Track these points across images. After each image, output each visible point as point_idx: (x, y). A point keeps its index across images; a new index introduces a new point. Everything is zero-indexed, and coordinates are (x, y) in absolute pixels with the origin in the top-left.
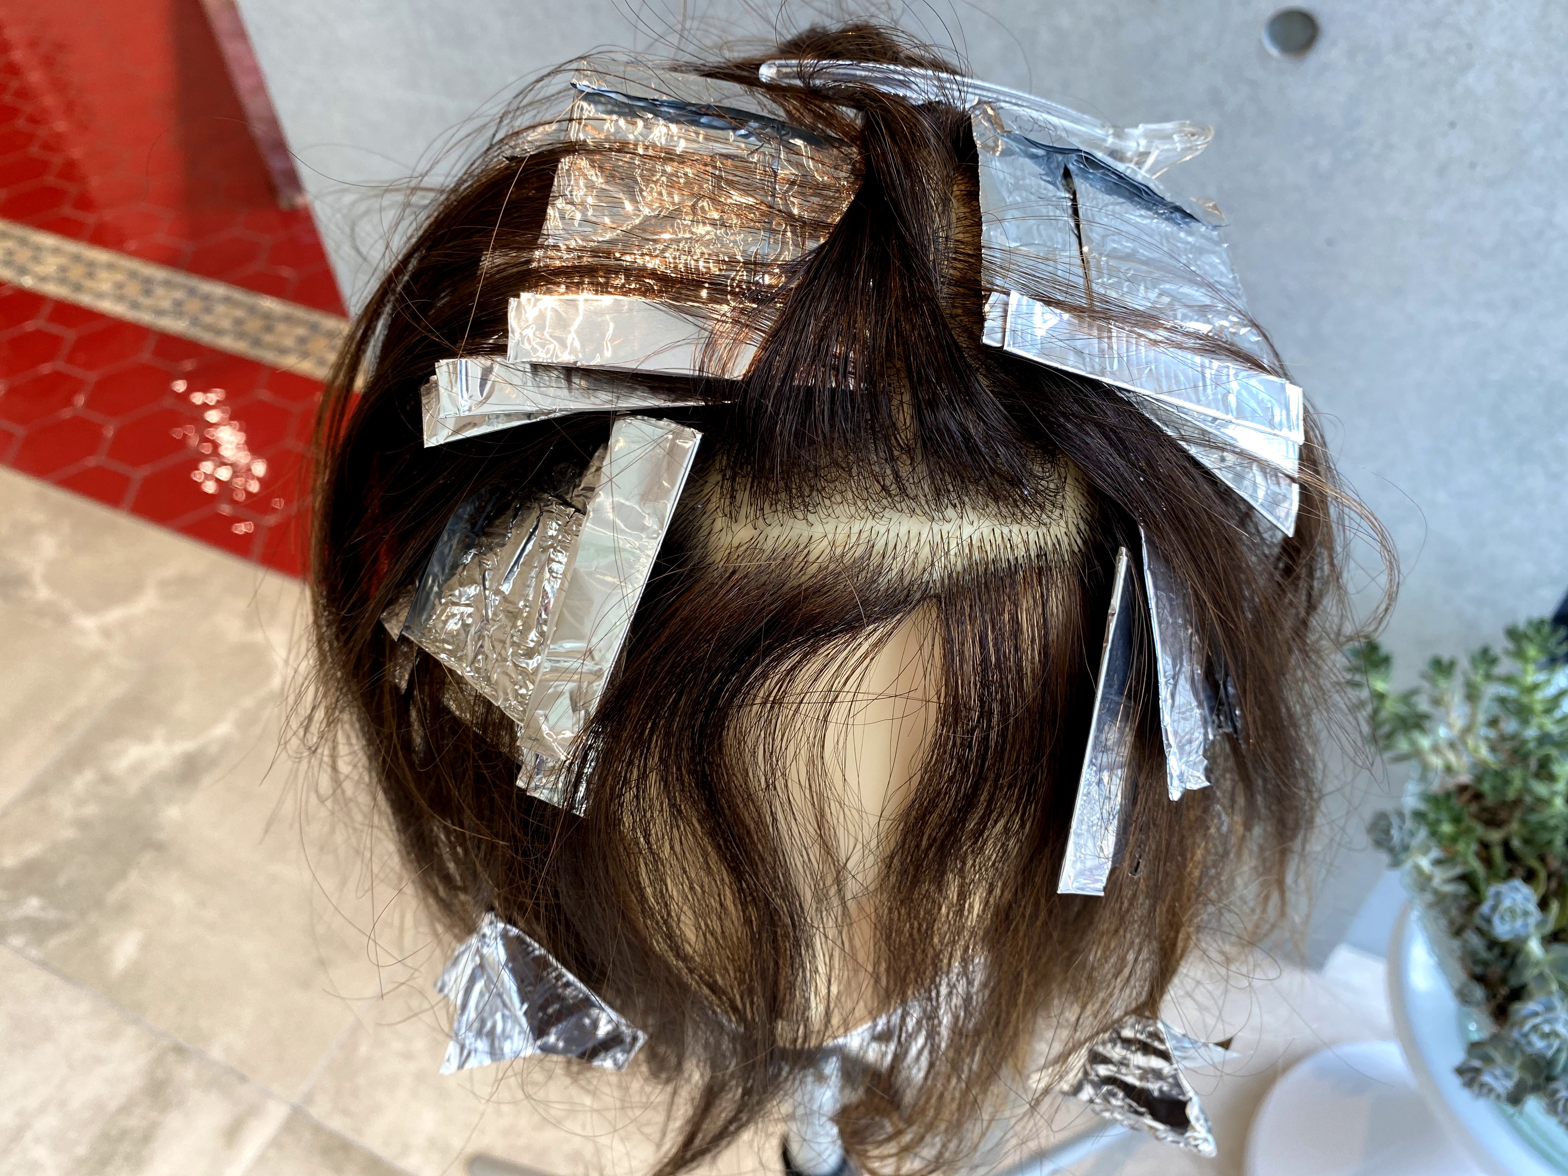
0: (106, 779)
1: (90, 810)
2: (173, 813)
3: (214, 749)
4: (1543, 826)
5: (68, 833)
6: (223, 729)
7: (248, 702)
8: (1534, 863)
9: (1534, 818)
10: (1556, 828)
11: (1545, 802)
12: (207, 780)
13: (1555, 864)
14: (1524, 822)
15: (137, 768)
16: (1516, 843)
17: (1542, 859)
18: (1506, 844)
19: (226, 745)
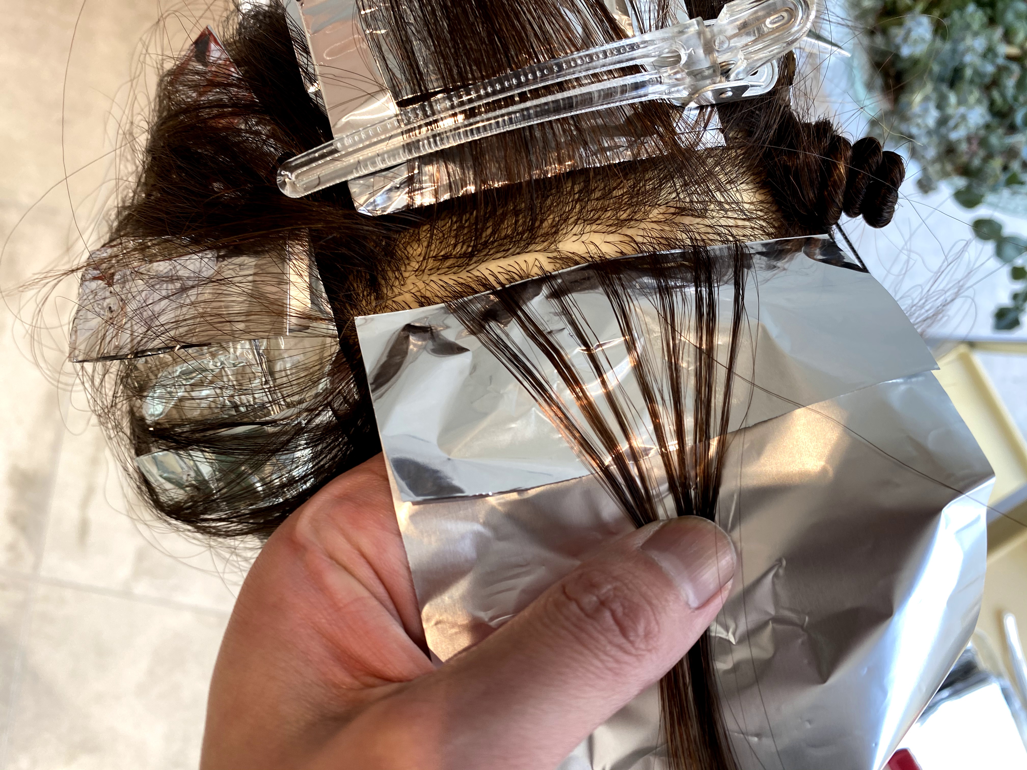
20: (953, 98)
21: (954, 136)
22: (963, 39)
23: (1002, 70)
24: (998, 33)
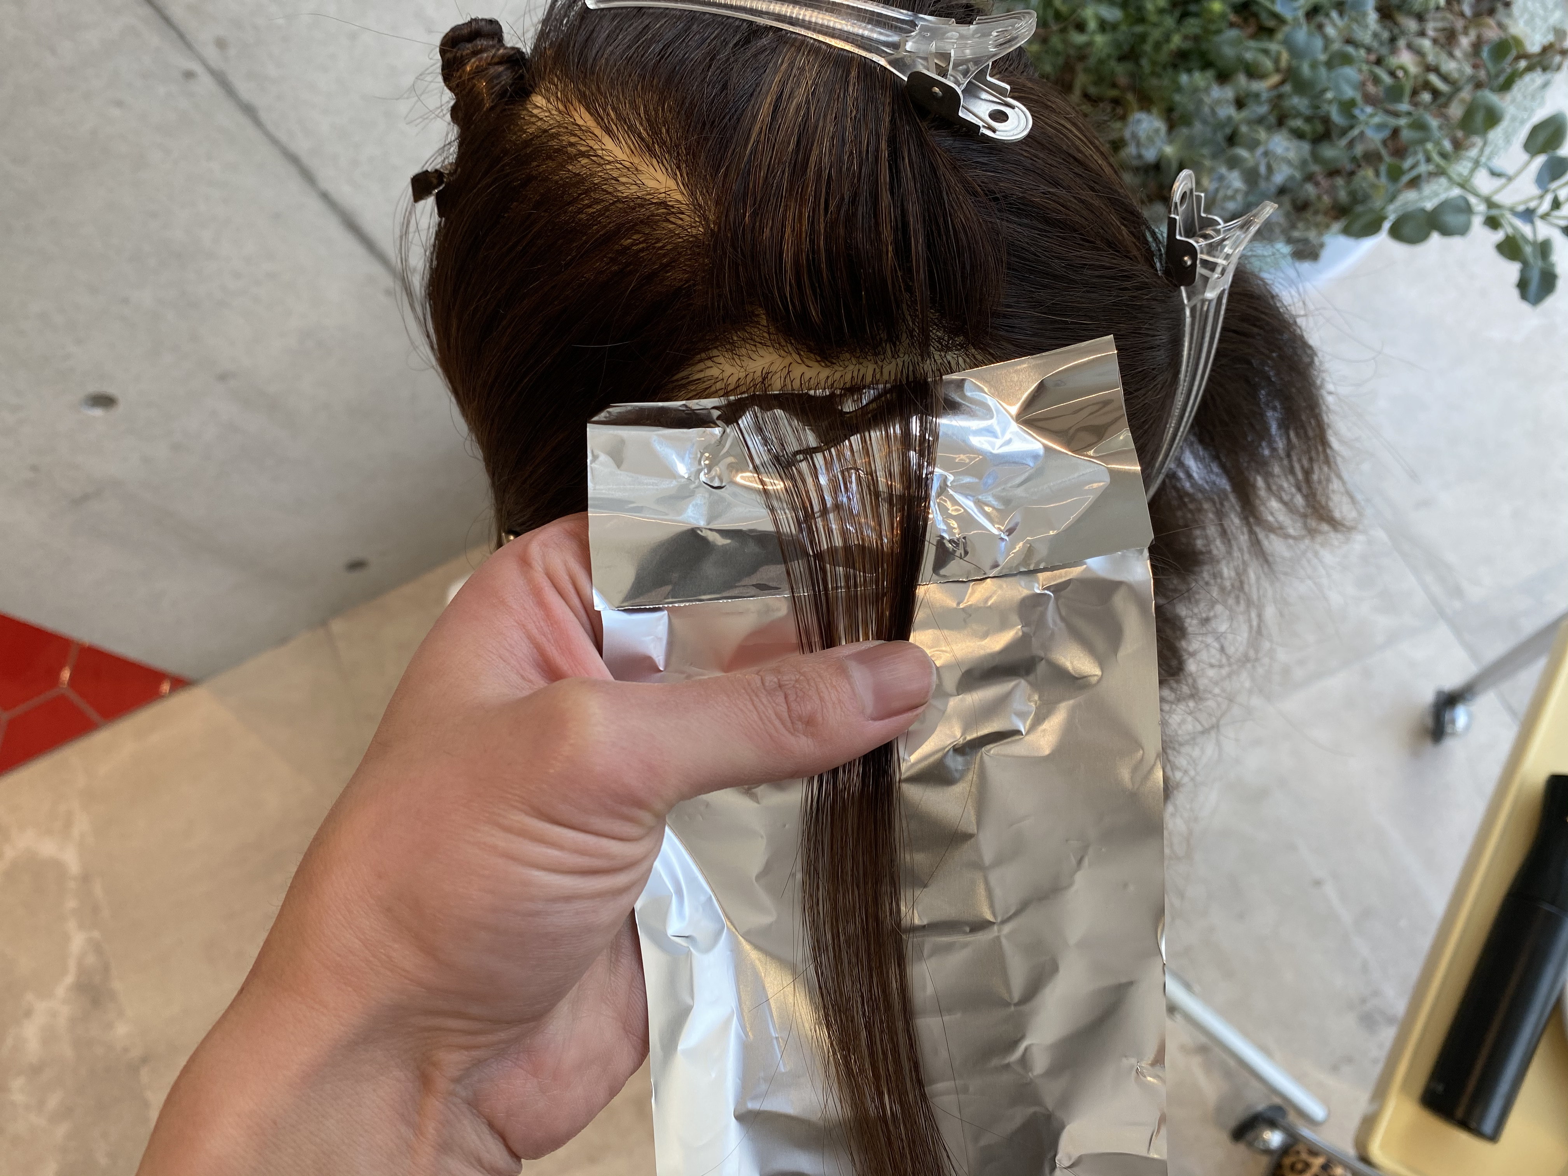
0: (35, 1070)
1: (53, 1101)
2: (122, 1030)
3: (91, 960)
4: (1101, 62)
5: (61, 1130)
6: (78, 941)
7: (71, 904)
8: (1113, 93)
9: (1092, 61)
10: (1109, 56)
11: (1089, 44)
12: (117, 985)
13: (1123, 80)
14: (1087, 70)
15: (49, 1037)
16: (1092, 90)
17: (1114, 85)
18: (1086, 96)
19: (97, 948)
20: (1243, 153)
21: (1279, 178)
22: (1200, 102)
23: (1277, 101)
24: (1242, 79)
